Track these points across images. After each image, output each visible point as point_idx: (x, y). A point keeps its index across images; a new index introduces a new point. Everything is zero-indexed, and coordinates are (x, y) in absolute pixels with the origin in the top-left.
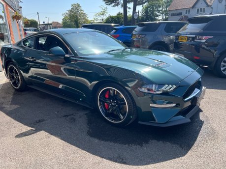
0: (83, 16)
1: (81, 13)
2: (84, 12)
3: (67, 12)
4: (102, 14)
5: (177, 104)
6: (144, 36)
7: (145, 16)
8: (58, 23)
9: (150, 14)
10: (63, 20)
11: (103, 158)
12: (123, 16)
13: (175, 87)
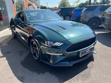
0: (68, 4)
1: (67, 2)
2: (68, 2)
3: (60, 2)
4: (77, 2)
5: (63, 54)
6: (86, 13)
7: (102, 2)
8: (56, 7)
9: (106, 1)
10: (59, 6)
11: (15, 76)
12: (89, 3)
13: (62, 44)
